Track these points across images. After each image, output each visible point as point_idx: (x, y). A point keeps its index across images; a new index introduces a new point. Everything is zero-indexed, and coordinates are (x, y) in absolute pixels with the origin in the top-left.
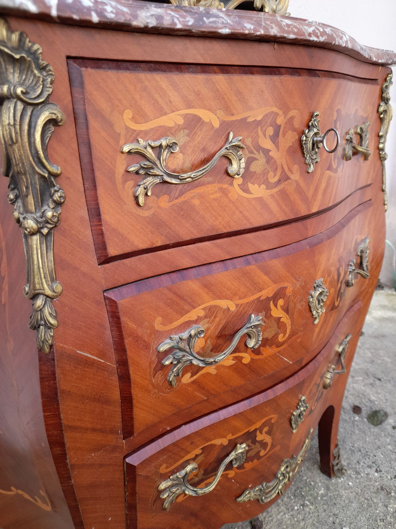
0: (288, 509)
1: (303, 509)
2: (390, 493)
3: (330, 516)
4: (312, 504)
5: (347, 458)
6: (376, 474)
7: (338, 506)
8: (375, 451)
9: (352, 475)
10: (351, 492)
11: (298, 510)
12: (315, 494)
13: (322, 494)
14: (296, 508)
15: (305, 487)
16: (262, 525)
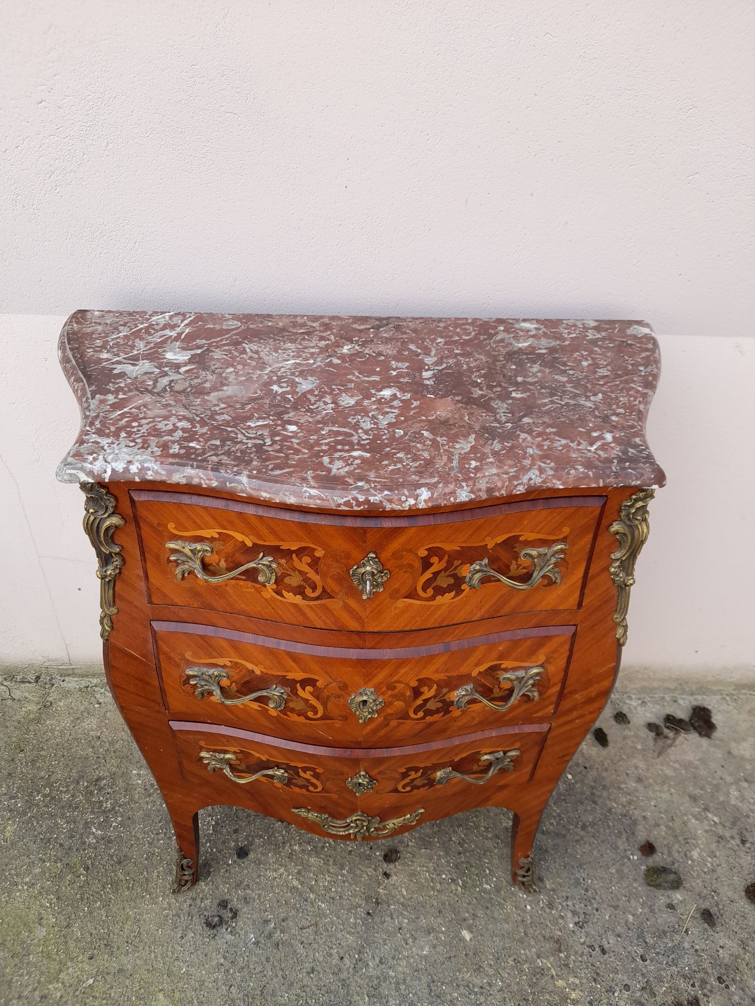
0: (435, 869)
1: (449, 884)
2: (561, 952)
3: (468, 912)
4: (464, 887)
5: (560, 884)
6: (571, 926)
7: (488, 912)
8: (605, 906)
9: (541, 902)
10: (519, 915)
11: (444, 879)
12: (478, 883)
13: (486, 889)
14: (444, 876)
15: (477, 868)
16: (396, 860)
